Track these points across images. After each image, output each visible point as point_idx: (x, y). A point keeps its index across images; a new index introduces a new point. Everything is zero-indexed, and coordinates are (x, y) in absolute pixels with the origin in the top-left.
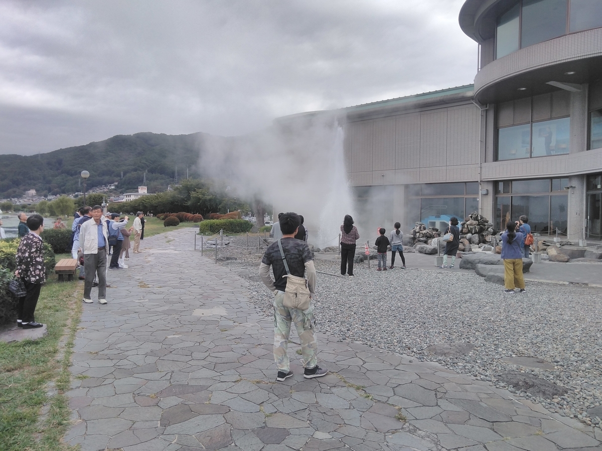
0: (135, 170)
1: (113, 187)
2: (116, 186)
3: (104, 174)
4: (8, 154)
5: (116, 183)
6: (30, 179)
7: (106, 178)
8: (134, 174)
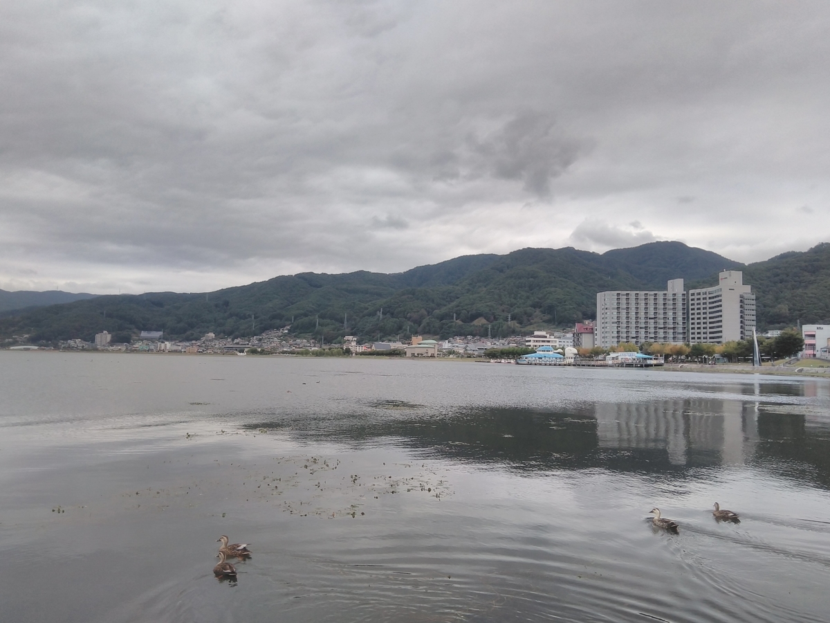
0: (306, 315)
1: (286, 331)
2: (289, 330)
3: (274, 317)
4: (164, 291)
5: (288, 327)
6: (203, 322)
7: (278, 322)
8: (306, 320)
